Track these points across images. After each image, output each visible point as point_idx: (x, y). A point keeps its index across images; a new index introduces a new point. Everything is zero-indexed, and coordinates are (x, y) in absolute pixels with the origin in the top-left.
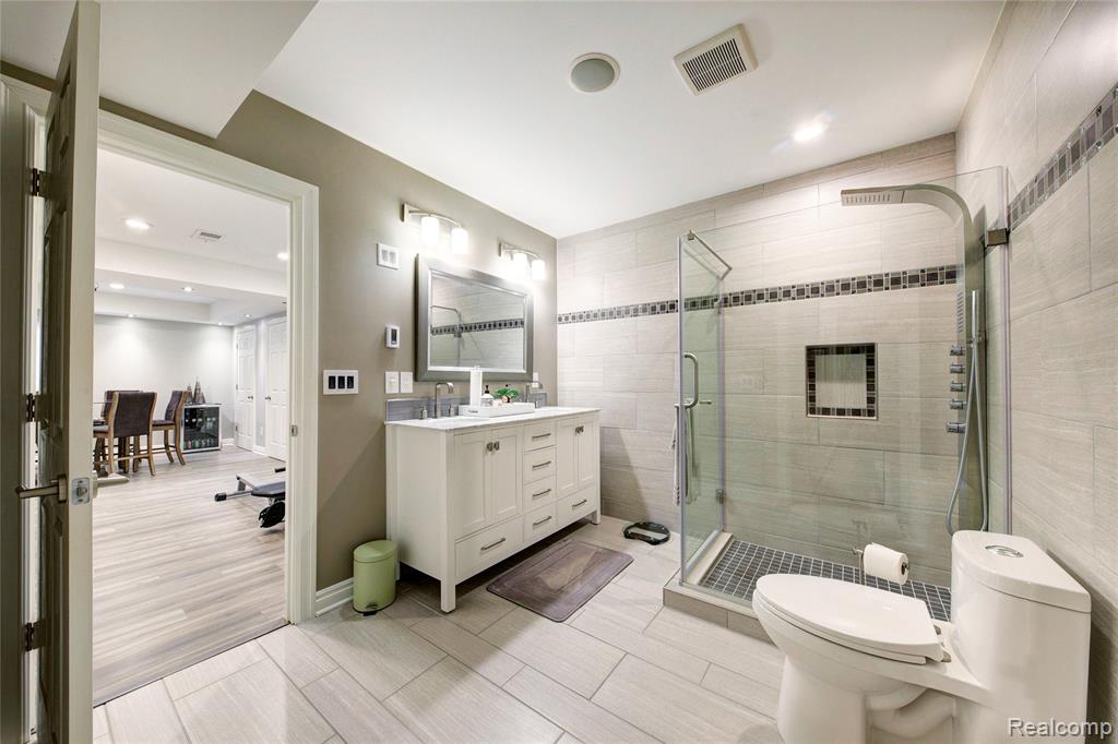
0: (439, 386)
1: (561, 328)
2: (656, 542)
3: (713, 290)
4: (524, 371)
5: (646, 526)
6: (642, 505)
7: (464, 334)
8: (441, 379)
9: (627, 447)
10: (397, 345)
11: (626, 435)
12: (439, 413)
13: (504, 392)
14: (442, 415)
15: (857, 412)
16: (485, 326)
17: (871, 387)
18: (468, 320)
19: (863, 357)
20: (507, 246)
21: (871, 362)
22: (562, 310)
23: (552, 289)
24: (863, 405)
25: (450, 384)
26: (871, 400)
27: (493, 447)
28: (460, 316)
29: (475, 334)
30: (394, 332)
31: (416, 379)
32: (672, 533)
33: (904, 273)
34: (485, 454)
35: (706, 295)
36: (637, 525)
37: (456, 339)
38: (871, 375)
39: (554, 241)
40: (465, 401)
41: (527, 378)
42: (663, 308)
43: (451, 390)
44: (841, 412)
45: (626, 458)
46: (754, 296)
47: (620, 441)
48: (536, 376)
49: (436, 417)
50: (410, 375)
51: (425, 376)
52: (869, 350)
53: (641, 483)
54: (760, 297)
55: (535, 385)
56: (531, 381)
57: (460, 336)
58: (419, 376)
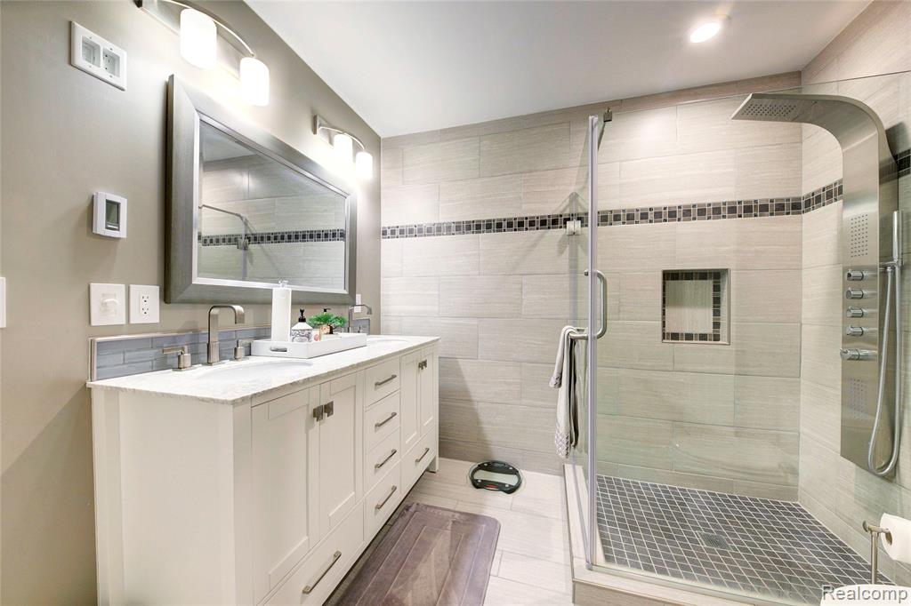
0: (214, 311)
1: (385, 243)
2: (512, 490)
3: (565, 209)
4: (346, 292)
5: (490, 466)
6: (484, 443)
7: (253, 247)
8: (220, 300)
9: (467, 379)
10: (122, 233)
11: (466, 367)
12: (215, 356)
13: (325, 320)
14: (222, 358)
15: (703, 337)
16: (282, 238)
17: (717, 313)
18: (258, 228)
19: (709, 283)
20: (324, 122)
21: (717, 288)
22: (387, 222)
23: (376, 196)
24: (709, 330)
25: (238, 308)
26: (717, 325)
27: (323, 411)
28: (246, 223)
29: (267, 246)
30: (112, 207)
31: (166, 297)
32: (522, 472)
33: (756, 201)
34: (309, 427)
35: (558, 213)
36: (481, 467)
37: (241, 252)
38: (717, 301)
39: (378, 138)
40: (263, 332)
41: (348, 300)
42: (510, 225)
43: (239, 318)
44: (689, 337)
45: (466, 391)
46: (611, 217)
47: (458, 373)
48: (358, 297)
49: (209, 364)
50: (153, 292)
51: (187, 294)
52: (717, 276)
53: (483, 418)
54: (617, 218)
55: (357, 310)
56: (354, 305)
57: (245, 248)
58: (173, 293)
